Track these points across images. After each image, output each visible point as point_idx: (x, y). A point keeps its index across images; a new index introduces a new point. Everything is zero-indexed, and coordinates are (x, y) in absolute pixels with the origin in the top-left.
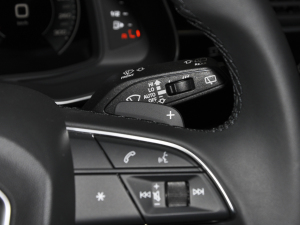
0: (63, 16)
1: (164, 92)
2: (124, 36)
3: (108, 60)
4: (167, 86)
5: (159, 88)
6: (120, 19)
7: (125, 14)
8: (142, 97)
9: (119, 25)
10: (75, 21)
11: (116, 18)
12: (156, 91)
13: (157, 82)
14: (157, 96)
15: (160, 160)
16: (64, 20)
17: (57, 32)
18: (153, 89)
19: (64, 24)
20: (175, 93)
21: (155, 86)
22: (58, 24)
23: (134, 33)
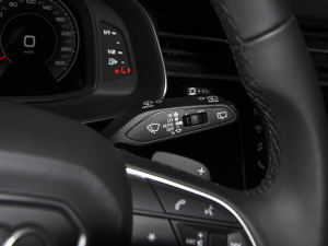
0: (64, 49)
1: (181, 123)
2: (117, 71)
3: (101, 91)
4: (184, 118)
5: (177, 119)
6: (115, 57)
7: (120, 53)
8: (161, 126)
9: (113, 62)
10: (74, 54)
11: (111, 56)
12: (174, 122)
13: (176, 114)
14: (175, 126)
15: (206, 212)
16: (64, 53)
17: (58, 63)
18: (171, 120)
19: (63, 56)
20: (191, 124)
21: (174, 118)
22: (59, 56)
23: (125, 70)
